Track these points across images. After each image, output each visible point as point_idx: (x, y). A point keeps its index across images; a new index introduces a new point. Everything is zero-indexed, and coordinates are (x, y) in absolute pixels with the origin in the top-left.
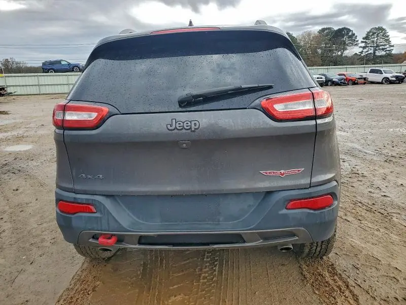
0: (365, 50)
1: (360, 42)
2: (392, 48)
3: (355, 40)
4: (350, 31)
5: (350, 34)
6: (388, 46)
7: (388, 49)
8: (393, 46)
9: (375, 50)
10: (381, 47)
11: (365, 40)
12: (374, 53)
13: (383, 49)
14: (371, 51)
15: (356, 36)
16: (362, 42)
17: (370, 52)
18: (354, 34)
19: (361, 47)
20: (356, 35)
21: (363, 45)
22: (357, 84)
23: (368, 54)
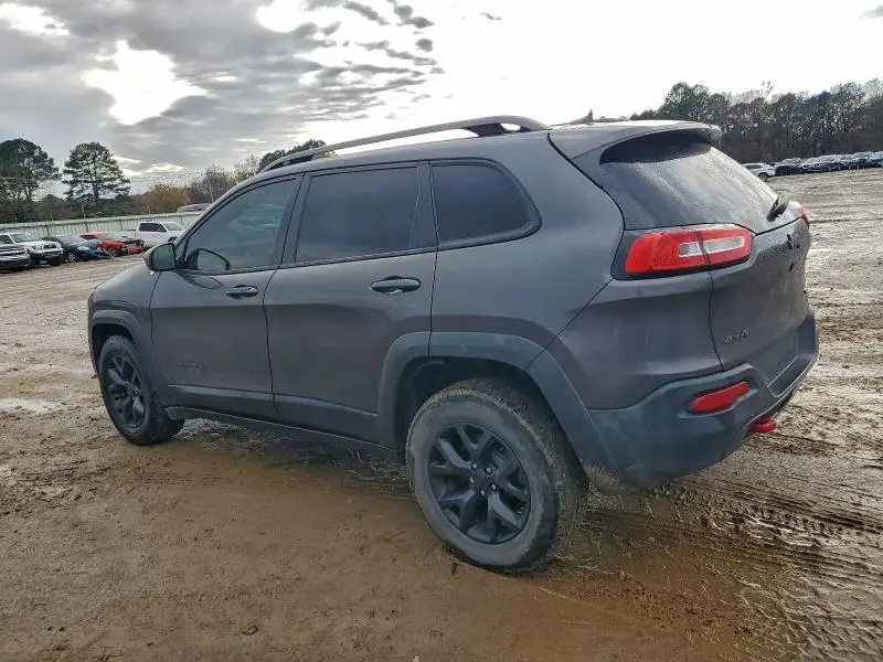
0: (76, 189)
1: (61, 171)
2: (127, 185)
3: (50, 167)
4: (35, 147)
5: (37, 154)
6: (118, 181)
7: (120, 187)
8: (128, 181)
9: (96, 189)
10: (106, 184)
11: (71, 169)
12: (97, 194)
13: (110, 187)
14: (90, 190)
15: (52, 160)
16: (66, 172)
17: (86, 192)
18: (45, 155)
19: (66, 182)
20: (49, 156)
21: (70, 177)
22: (126, 253)
23: (84, 196)
